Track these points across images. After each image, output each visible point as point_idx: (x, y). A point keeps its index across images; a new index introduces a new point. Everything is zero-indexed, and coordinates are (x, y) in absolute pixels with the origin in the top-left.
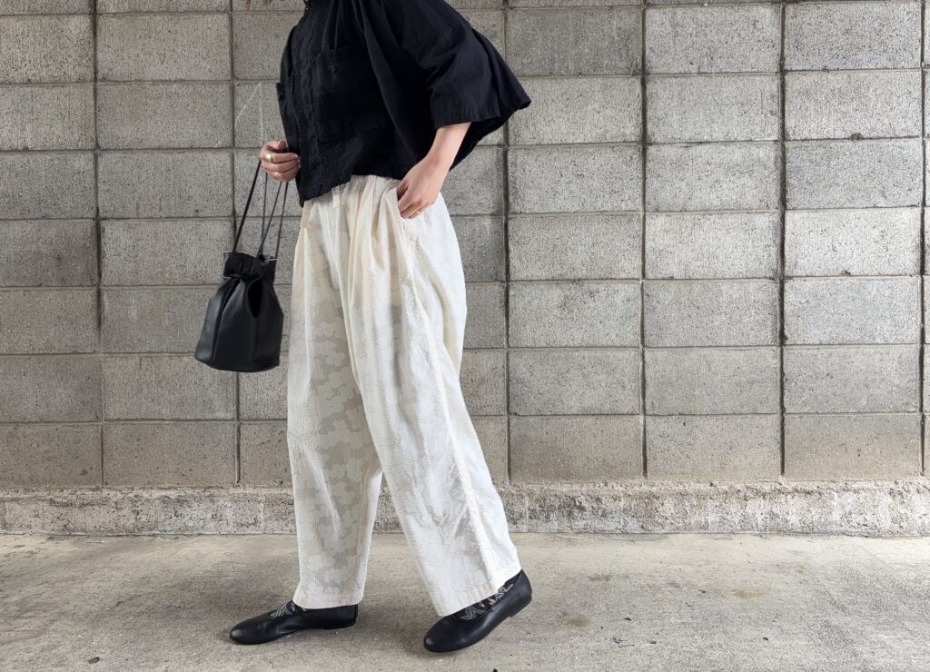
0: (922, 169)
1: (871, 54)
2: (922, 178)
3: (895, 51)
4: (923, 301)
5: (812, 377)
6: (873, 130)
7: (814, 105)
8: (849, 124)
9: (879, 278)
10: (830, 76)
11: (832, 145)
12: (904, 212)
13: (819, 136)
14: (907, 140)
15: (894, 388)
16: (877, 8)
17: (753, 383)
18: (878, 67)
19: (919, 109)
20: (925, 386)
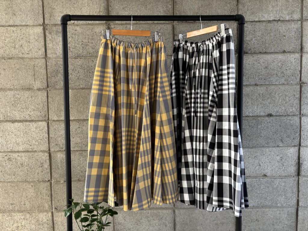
0: (299, 129)
1: (277, 78)
2: (299, 133)
3: (288, 76)
4: (298, 188)
5: (249, 221)
6: (277, 112)
7: (251, 101)
8: (266, 110)
9: (279, 177)
10: (258, 88)
11: (259, 119)
12: (291, 149)
13: (253, 115)
14: (293, 116)
15: (285, 226)
16: (280, 57)
17: (223, 223)
18: (280, 83)
19: (299, 103)
20: (298, 224)
